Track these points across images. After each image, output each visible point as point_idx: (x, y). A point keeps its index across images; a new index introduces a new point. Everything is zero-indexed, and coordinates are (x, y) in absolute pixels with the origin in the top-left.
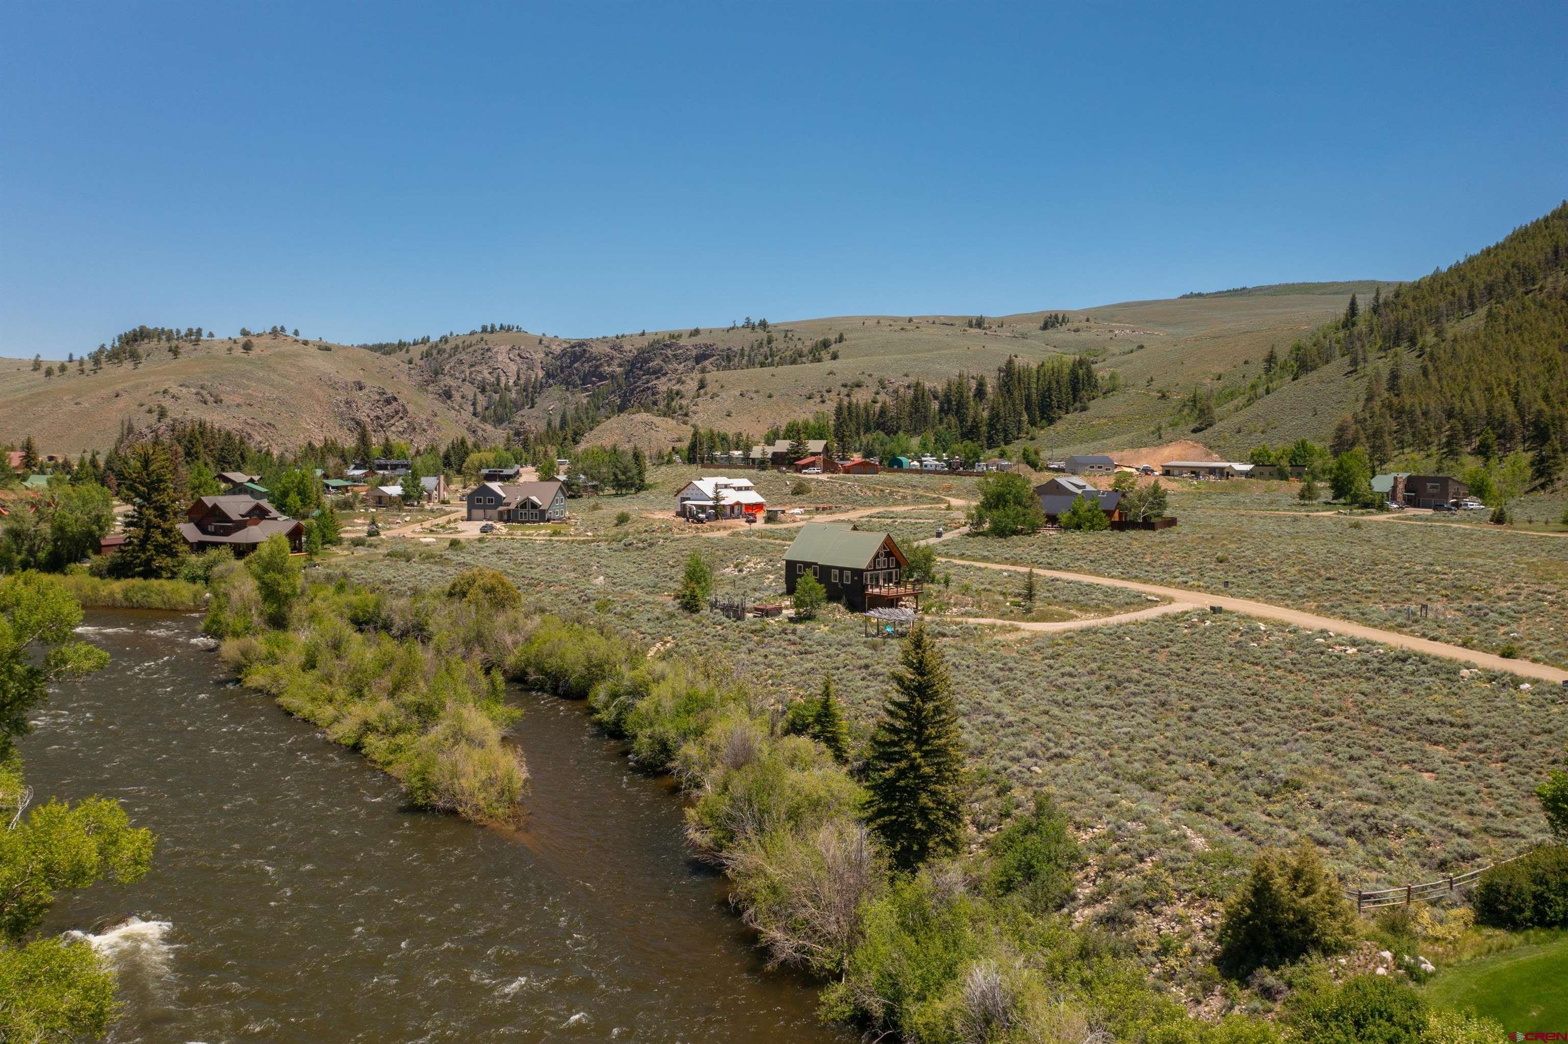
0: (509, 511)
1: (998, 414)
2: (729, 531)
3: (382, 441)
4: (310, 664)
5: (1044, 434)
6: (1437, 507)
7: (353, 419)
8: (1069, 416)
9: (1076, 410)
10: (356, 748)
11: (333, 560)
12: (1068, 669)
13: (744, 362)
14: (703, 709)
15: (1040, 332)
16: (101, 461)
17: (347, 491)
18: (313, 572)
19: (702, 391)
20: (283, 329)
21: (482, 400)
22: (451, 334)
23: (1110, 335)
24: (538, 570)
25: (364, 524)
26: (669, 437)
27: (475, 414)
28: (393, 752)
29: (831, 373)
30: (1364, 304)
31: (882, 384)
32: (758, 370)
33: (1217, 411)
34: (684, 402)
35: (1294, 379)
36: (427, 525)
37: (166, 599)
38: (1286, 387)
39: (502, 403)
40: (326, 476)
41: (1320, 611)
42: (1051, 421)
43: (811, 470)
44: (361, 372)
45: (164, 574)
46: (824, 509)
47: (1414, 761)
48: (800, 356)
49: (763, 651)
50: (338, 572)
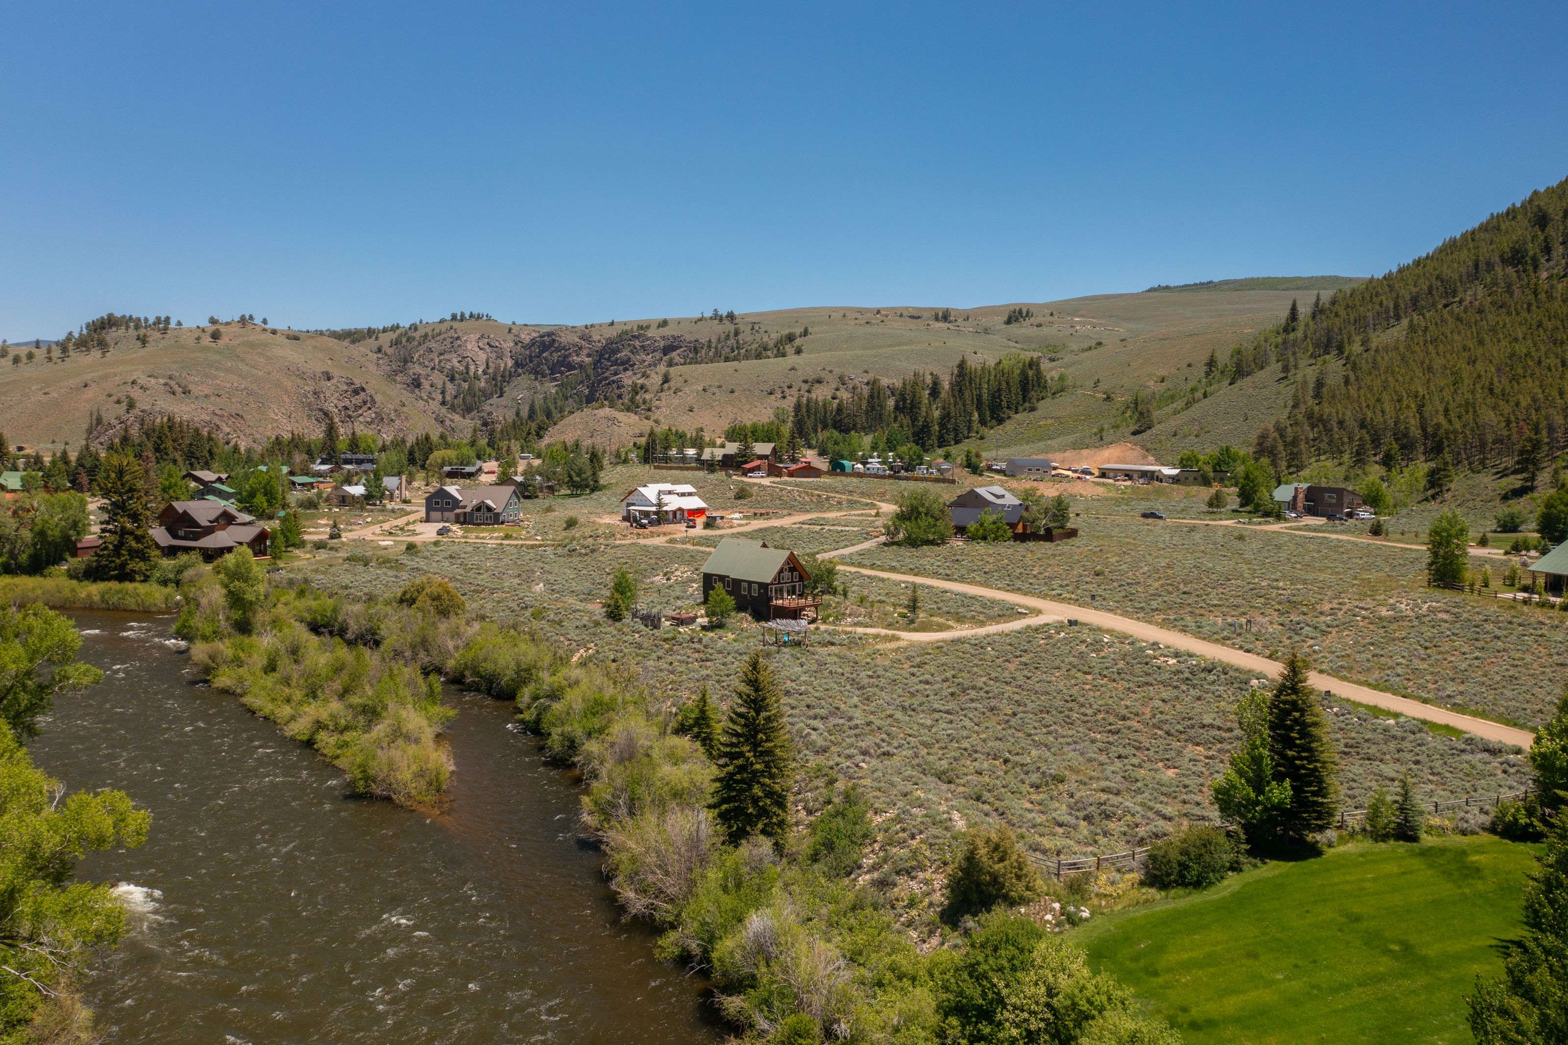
0: (465, 513)
1: (949, 413)
2: (667, 538)
3: (349, 432)
4: (271, 668)
5: (993, 433)
6: (1331, 517)
7: (320, 410)
8: (1018, 416)
9: (1025, 410)
10: (309, 744)
11: (296, 564)
12: (927, 677)
13: (711, 354)
14: (607, 711)
15: (1004, 326)
16: (73, 456)
17: (313, 488)
18: (276, 576)
19: (666, 386)
20: (251, 317)
21: (451, 388)
22: (421, 322)
23: (1072, 331)
24: (485, 576)
25: (326, 525)
26: (631, 433)
27: (443, 403)
28: (340, 747)
29: (793, 369)
30: (1304, 310)
31: (842, 380)
32: (722, 365)
33: (1156, 414)
34: (648, 396)
35: (1230, 384)
36: (386, 526)
37: (140, 601)
38: (1223, 391)
39: (471, 391)
40: (292, 473)
41: (1166, 624)
42: (1000, 421)
43: (757, 474)
44: (329, 362)
45: (137, 577)
46: (761, 515)
47: (1168, 760)
48: (765, 349)
49: (670, 659)
50: (300, 576)
